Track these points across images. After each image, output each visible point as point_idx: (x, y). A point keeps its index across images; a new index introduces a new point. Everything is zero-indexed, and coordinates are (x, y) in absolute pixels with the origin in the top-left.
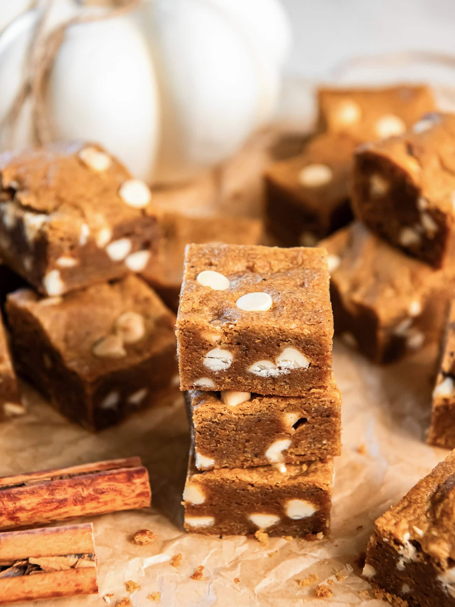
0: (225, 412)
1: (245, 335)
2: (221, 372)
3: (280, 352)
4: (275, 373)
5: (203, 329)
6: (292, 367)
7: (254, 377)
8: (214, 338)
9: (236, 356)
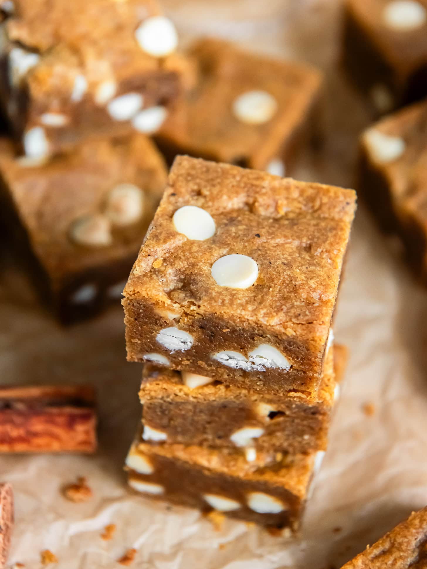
0: (181, 394)
1: (209, 320)
2: (178, 352)
3: (254, 346)
4: (246, 366)
5: (157, 303)
6: (268, 365)
7: (219, 365)
8: (171, 316)
9: (199, 340)
